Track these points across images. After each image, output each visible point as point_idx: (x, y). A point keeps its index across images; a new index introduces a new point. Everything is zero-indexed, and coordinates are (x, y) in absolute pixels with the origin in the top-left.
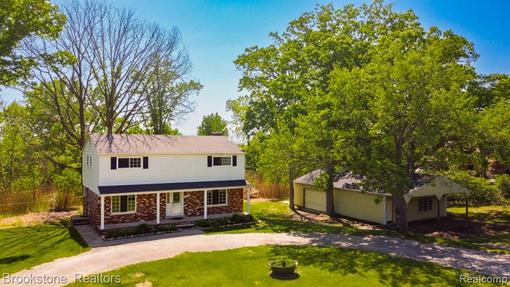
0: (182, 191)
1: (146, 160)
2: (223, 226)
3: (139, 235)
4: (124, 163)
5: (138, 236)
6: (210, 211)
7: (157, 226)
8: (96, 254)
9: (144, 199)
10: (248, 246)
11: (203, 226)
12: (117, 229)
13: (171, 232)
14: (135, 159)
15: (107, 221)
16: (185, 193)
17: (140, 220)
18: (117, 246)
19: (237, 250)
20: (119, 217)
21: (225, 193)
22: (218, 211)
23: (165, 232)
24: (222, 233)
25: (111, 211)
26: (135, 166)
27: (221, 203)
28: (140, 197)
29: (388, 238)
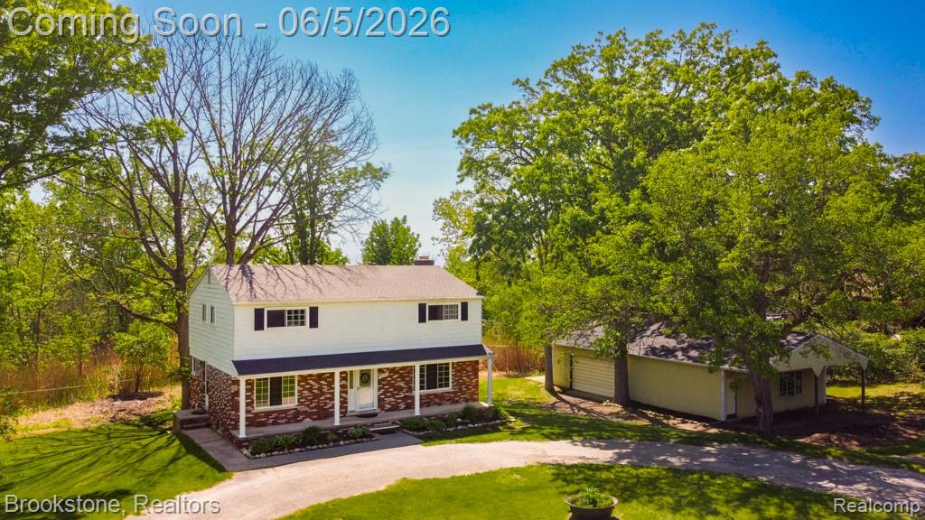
0: (375, 367)
1: (314, 311)
2: (452, 429)
3: (308, 447)
4: (277, 319)
5: (307, 450)
6: (426, 402)
7: (335, 430)
9: (311, 382)
10: (509, 466)
11: (416, 430)
12: (267, 437)
13: (363, 442)
14: (296, 312)
16: (380, 371)
17: (304, 419)
18: (276, 468)
19: (491, 475)
20: (268, 414)
21: (447, 368)
22: (437, 400)
23: (353, 441)
24: (453, 441)
25: (255, 405)
26: (296, 324)
27: (441, 386)
28: (303, 378)
29: (746, 448)
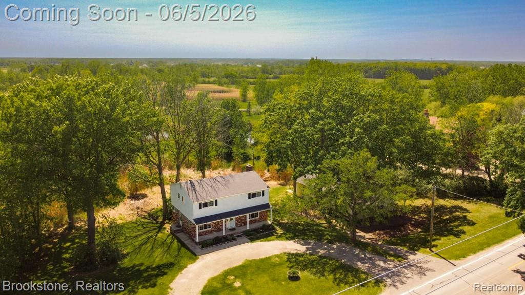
1: (216, 201)
2: (259, 235)
3: (217, 245)
7: (224, 237)
8: (204, 261)
10: (275, 254)
11: (248, 236)
12: (205, 240)
14: (211, 202)
15: (199, 235)
17: (213, 232)
19: (270, 258)
20: (203, 232)
22: (254, 222)
23: (229, 241)
26: (211, 206)
27: (255, 217)
